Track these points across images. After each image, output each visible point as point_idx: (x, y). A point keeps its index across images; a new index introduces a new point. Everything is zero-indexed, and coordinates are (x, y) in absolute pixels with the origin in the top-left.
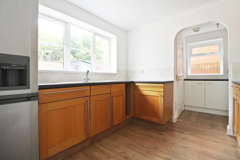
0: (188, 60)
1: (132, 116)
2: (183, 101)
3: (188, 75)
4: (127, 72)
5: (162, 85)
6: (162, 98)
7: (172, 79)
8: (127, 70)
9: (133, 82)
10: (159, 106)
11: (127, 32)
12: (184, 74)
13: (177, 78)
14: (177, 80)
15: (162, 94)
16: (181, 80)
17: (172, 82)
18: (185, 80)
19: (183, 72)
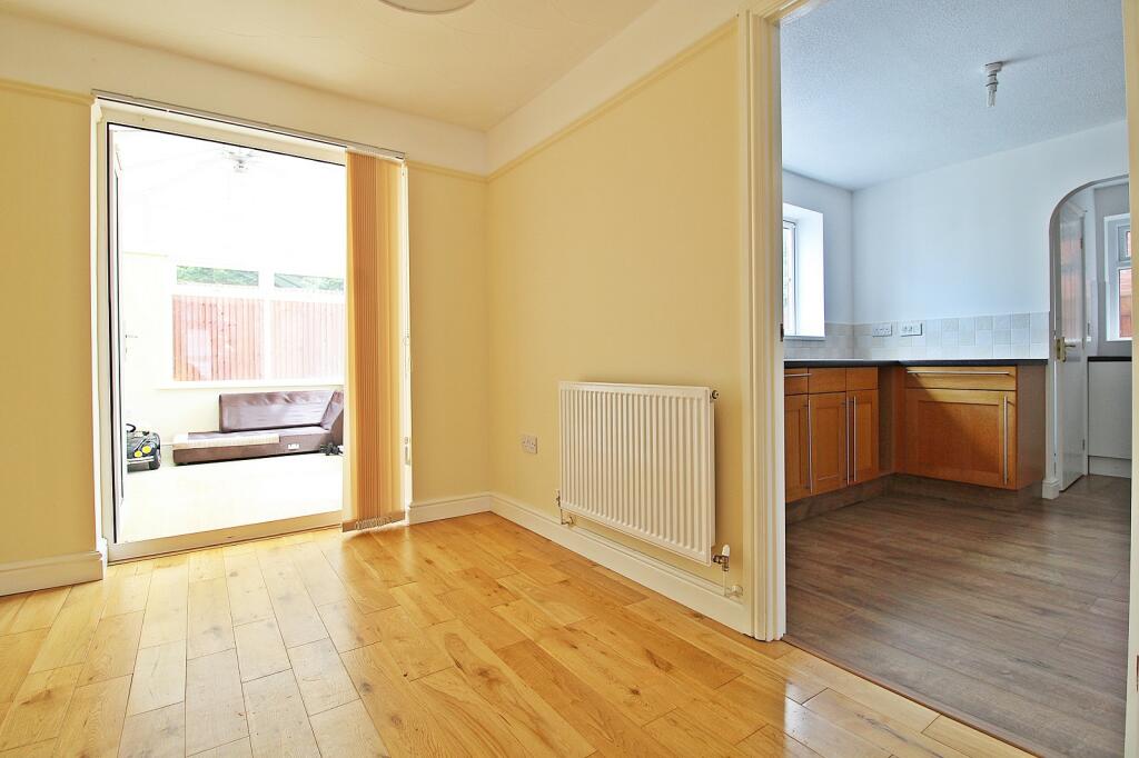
0: (1107, 280)
1: (893, 471)
2: (1086, 438)
3: (1108, 339)
4: (855, 334)
5: (1012, 370)
6: (1011, 409)
7: (1041, 351)
8: (853, 326)
9: (897, 364)
10: (1000, 436)
11: (853, 192)
12: (1089, 339)
13: (1059, 349)
14: (1059, 358)
15: (1012, 397)
16: (1077, 359)
17: (1044, 362)
18: (1091, 359)
19: (1086, 329)
